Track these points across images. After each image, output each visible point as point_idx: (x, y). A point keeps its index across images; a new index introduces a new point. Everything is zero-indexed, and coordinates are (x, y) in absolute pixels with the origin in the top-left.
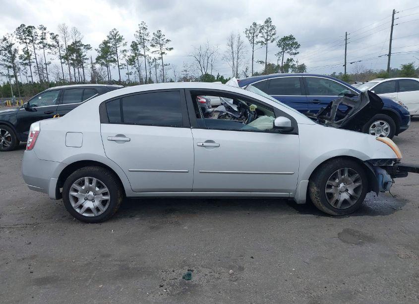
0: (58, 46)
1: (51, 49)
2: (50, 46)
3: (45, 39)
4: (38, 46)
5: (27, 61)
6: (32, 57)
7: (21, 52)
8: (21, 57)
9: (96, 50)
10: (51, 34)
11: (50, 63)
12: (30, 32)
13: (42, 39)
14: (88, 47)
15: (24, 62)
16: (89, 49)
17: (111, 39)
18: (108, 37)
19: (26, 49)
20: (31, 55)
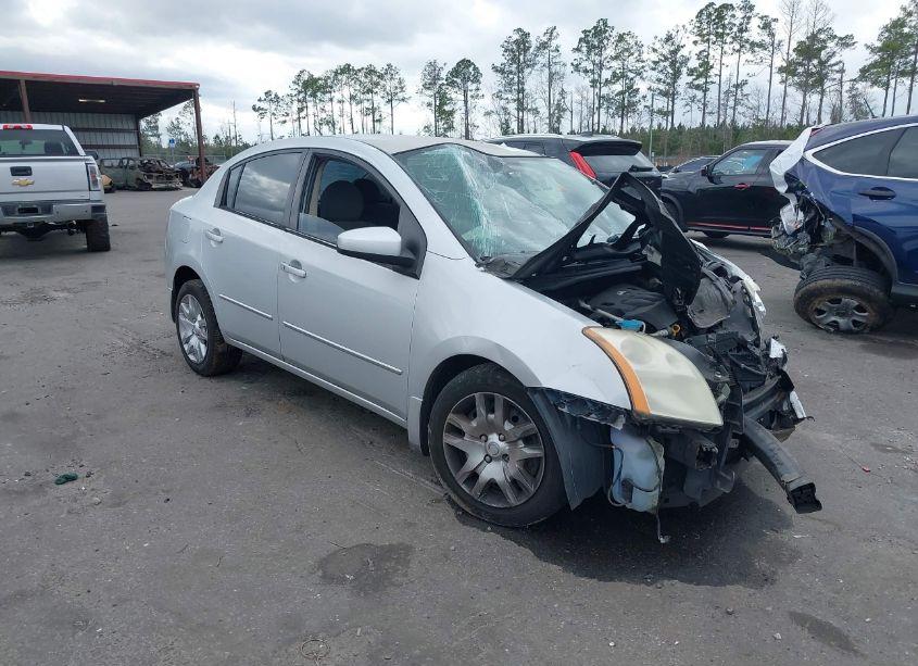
0: (772, 45)
1: (753, 52)
2: (753, 44)
3: (746, 30)
4: (732, 46)
5: (701, 81)
6: (712, 72)
7: (694, 63)
8: (691, 72)
9: (868, 47)
10: (762, 18)
11: (746, 82)
12: (721, 17)
13: (741, 31)
14: (846, 42)
15: (696, 82)
16: (847, 45)
17: (910, 14)
18: (904, 9)
19: (705, 54)
20: (712, 67)
